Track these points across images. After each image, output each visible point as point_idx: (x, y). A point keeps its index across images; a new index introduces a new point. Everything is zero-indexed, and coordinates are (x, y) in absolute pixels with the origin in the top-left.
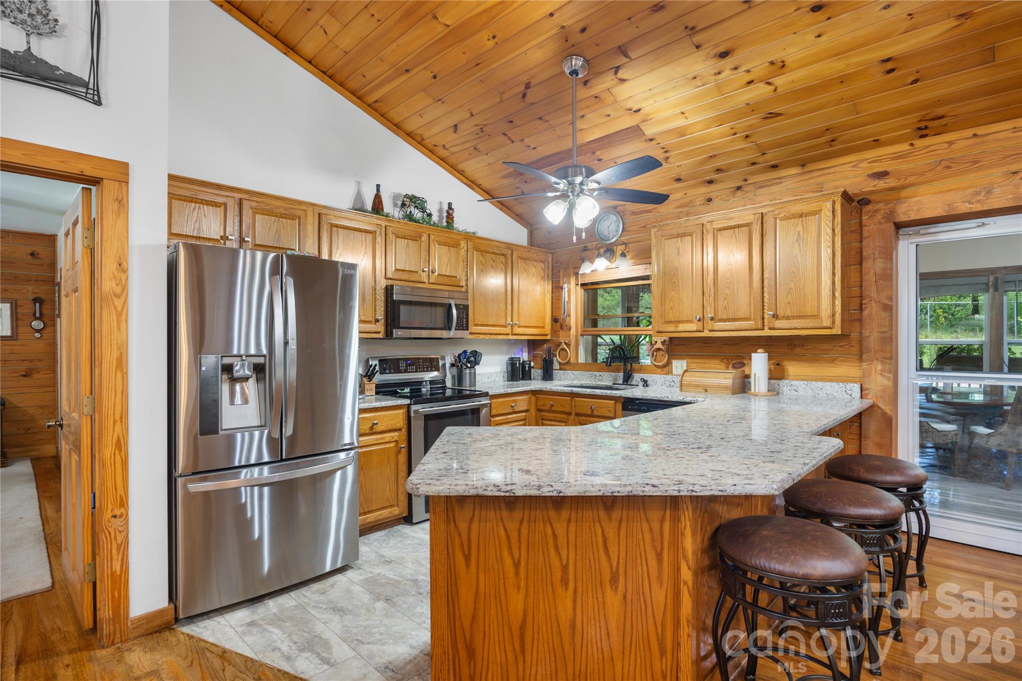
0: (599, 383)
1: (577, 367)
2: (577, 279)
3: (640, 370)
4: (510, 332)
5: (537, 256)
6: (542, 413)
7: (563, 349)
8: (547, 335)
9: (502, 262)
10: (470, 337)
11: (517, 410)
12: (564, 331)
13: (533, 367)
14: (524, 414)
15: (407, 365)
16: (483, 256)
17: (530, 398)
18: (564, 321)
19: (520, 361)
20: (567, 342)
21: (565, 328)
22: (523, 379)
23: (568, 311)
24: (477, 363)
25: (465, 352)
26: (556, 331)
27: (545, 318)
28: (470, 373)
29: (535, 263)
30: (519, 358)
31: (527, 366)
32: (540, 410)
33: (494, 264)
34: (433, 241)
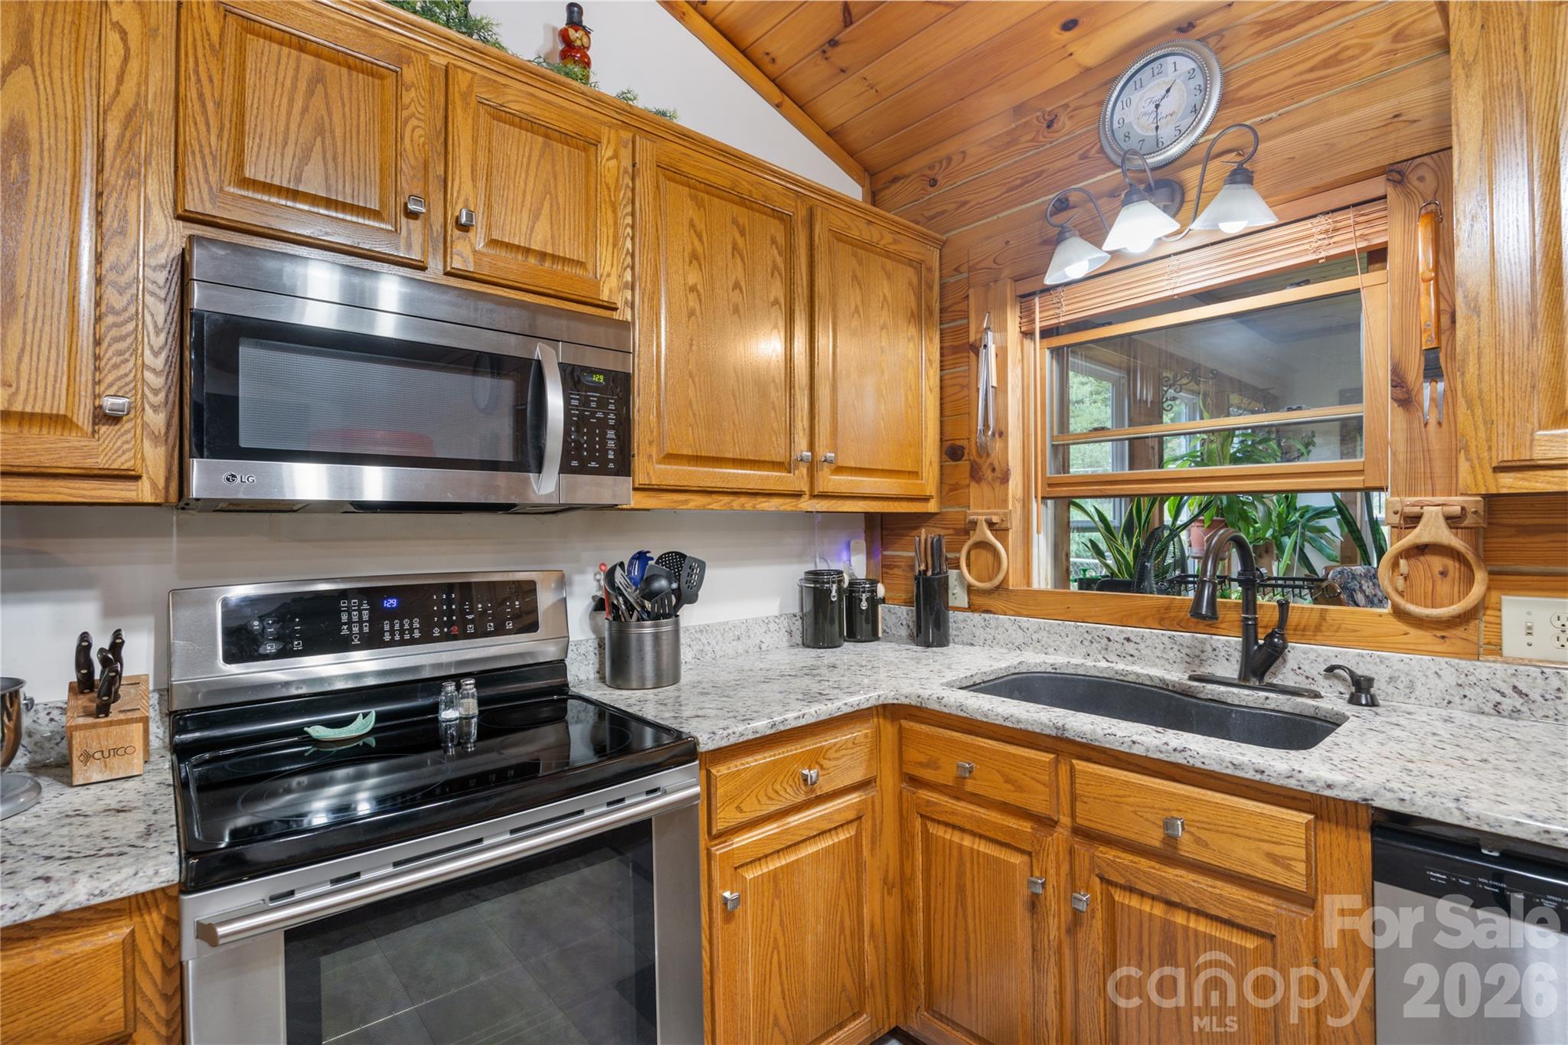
0: (1120, 666)
1: (1029, 603)
2: (1027, 314)
3: (1318, 628)
4: (806, 488)
5: (896, 242)
6: (926, 795)
7: (983, 545)
8: (926, 499)
9: (774, 241)
10: (636, 501)
11: (827, 788)
12: (984, 485)
13: (883, 601)
14: (853, 798)
15: (378, 616)
16: (700, 204)
17: (878, 733)
18: (984, 451)
19: (840, 582)
20: (995, 519)
21: (989, 475)
22: (852, 636)
23: (997, 420)
24: (686, 595)
25: (642, 557)
26: (955, 488)
27: (919, 445)
28: (657, 637)
29: (889, 264)
30: (840, 573)
31: (864, 596)
32: (915, 781)
33: (740, 241)
34: (465, 96)
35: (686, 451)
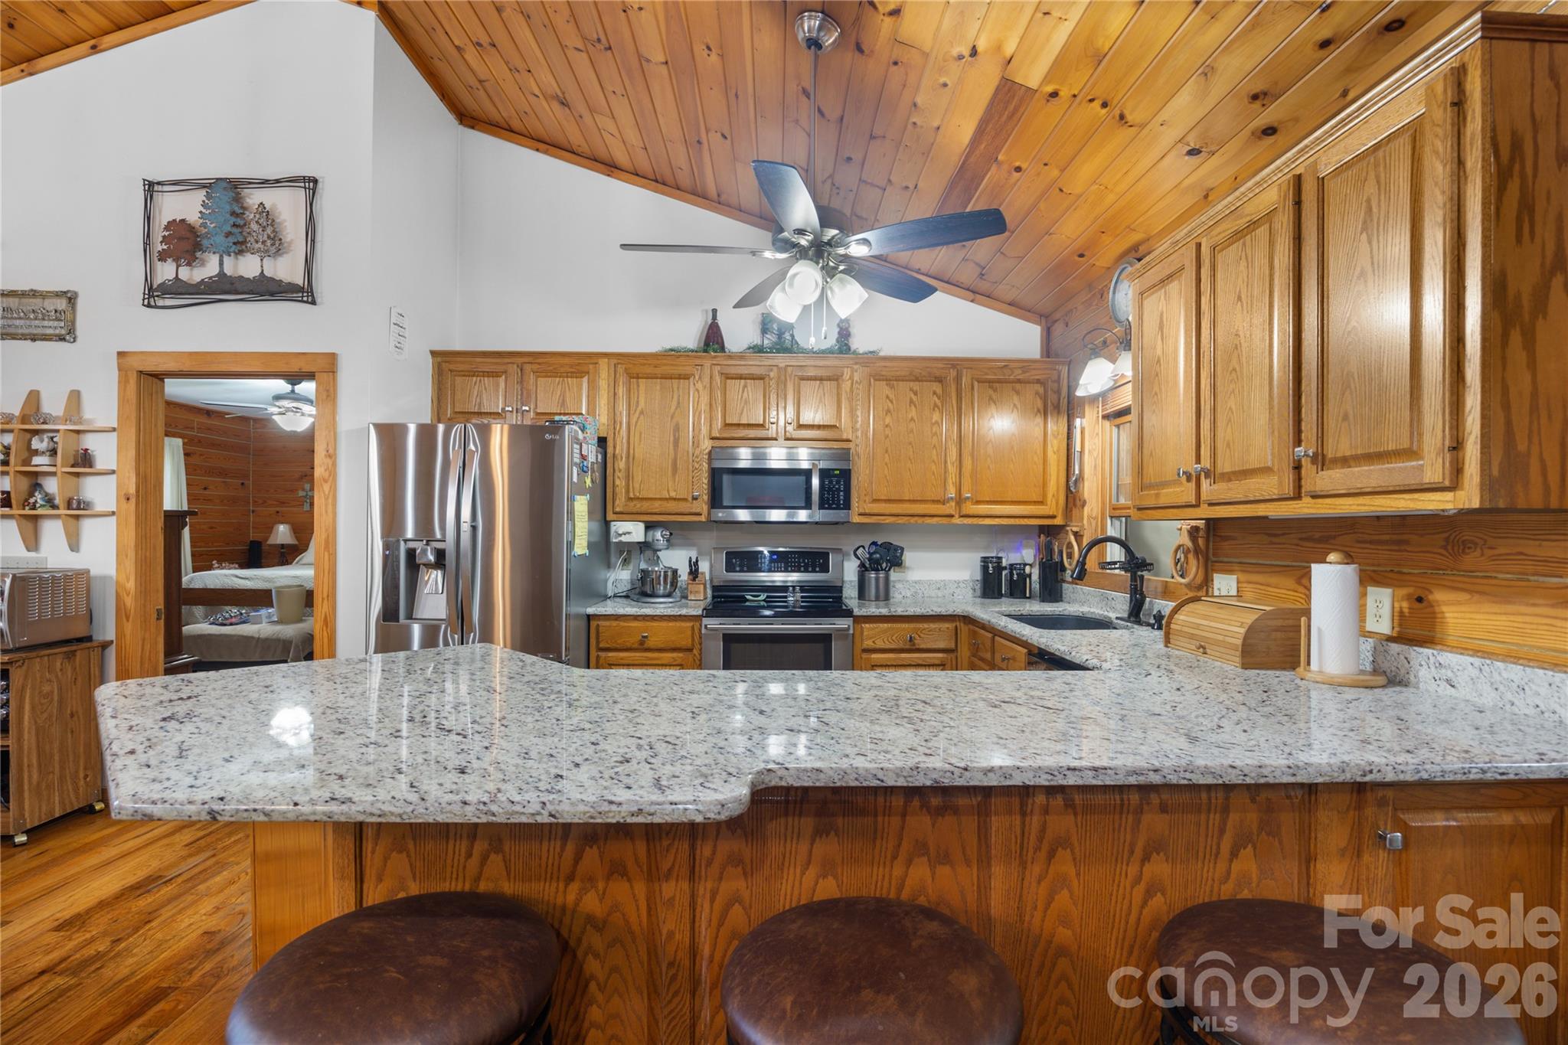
4: (959, 513)
7: (1071, 544)
8: (1054, 517)
9: (935, 392)
12: (1078, 510)
14: (940, 655)
16: (892, 387)
17: (956, 629)
19: (1003, 563)
20: (1076, 529)
21: (1078, 503)
22: (1010, 595)
23: (1079, 471)
24: (894, 563)
25: (873, 544)
26: (1070, 510)
27: (1044, 485)
28: (877, 579)
29: (1022, 386)
30: (1001, 559)
31: (1016, 572)
33: (914, 398)
34: (790, 376)
35: (883, 498)
